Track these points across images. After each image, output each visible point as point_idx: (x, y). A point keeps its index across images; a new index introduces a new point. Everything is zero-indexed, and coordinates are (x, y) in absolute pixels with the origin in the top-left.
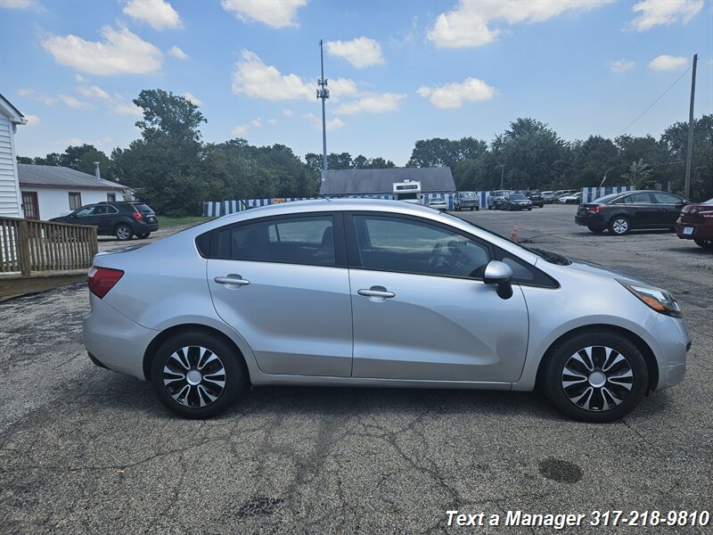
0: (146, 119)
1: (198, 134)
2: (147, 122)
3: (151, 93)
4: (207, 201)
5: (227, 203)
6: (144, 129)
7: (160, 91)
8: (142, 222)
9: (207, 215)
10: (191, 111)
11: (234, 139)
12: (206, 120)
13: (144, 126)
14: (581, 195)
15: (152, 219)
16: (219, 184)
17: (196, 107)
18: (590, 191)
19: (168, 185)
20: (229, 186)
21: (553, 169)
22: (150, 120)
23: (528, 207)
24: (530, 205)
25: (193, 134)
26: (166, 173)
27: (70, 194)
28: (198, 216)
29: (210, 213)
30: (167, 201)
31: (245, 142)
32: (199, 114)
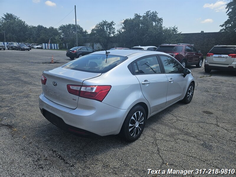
14: (42, 46)
18: (45, 45)
21: (26, 35)
23: (28, 50)
24: (29, 49)
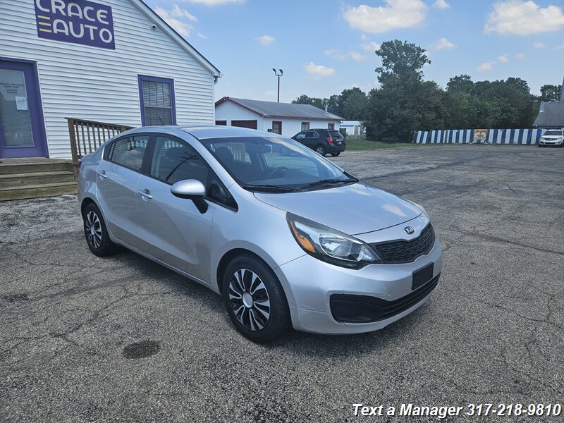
0: (384, 65)
1: (421, 75)
2: (385, 67)
3: (389, 44)
4: (418, 130)
5: (434, 132)
6: (381, 73)
7: (396, 41)
8: (332, 145)
9: (415, 142)
10: (419, 55)
11: (459, 76)
12: (430, 62)
13: (382, 71)
15: (340, 143)
16: (432, 116)
17: (423, 51)
19: (389, 117)
20: (441, 118)
22: (387, 65)
25: (417, 74)
26: (388, 107)
27: (303, 123)
28: (408, 142)
29: (418, 141)
30: (385, 130)
31: (469, 77)
32: (424, 56)
